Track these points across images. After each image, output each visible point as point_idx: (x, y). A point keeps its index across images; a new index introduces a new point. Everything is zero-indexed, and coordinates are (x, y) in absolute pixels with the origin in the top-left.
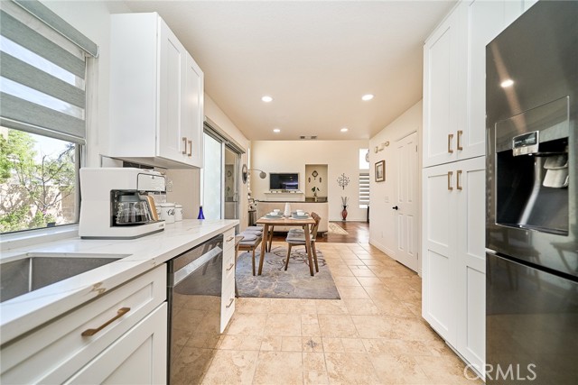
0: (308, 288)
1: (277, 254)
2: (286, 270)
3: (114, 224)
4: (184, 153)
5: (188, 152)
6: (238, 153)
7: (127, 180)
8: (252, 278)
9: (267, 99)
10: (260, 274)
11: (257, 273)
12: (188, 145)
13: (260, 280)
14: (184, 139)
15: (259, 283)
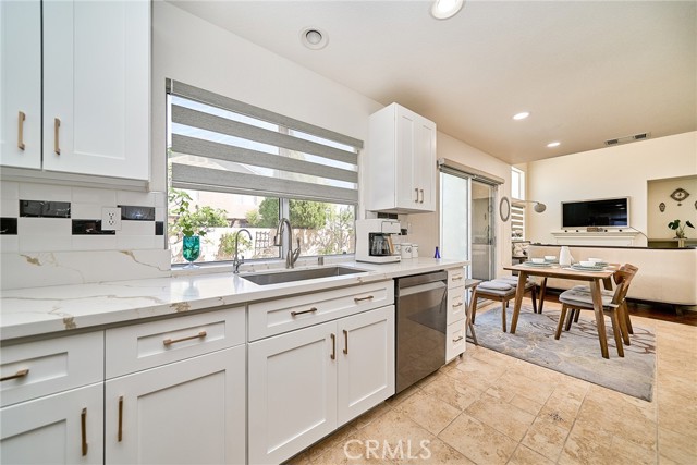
0: (586, 368)
1: (551, 317)
2: (557, 338)
3: (371, 254)
4: (417, 201)
5: (420, 200)
6: (493, 185)
7: (377, 225)
8: (501, 333)
9: (521, 116)
10: (513, 331)
11: (509, 329)
12: (420, 194)
13: (509, 338)
14: (417, 190)
15: (509, 340)
